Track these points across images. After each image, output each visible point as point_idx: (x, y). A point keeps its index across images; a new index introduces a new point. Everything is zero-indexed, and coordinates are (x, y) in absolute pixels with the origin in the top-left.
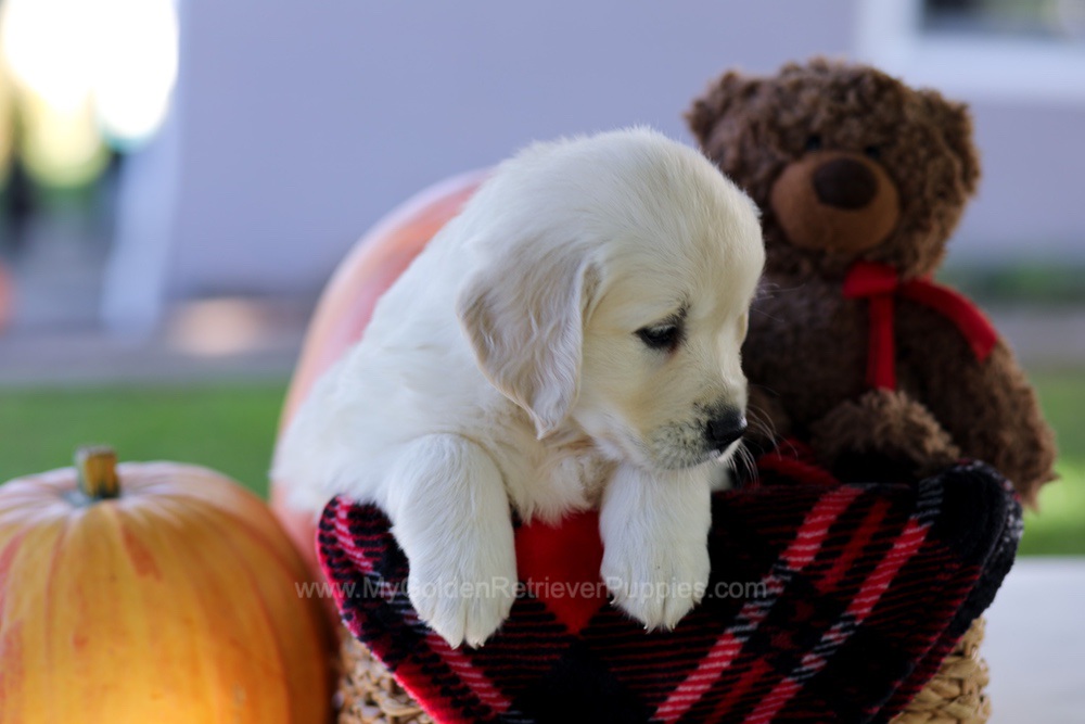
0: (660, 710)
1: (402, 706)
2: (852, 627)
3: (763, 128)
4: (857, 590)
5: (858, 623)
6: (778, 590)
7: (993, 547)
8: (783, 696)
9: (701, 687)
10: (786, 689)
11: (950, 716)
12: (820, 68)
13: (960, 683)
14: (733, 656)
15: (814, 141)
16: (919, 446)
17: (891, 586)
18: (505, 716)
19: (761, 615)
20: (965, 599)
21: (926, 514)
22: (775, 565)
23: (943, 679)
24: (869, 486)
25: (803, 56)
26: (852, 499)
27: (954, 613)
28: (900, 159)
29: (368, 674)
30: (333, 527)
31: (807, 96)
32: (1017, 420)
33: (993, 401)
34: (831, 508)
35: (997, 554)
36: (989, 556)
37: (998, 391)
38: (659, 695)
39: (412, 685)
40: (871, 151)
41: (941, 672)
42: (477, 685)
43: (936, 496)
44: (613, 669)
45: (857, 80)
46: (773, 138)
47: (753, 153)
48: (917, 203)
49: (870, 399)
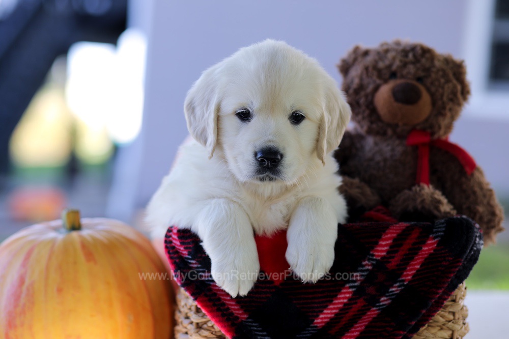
0: (316, 321)
1: (200, 318)
2: (403, 285)
4: (406, 268)
5: (405, 283)
6: (370, 268)
7: (468, 251)
8: (371, 316)
9: (334, 311)
10: (373, 313)
11: (449, 329)
12: (398, 43)
13: (454, 314)
14: (349, 297)
15: (393, 75)
17: (421, 266)
18: (245, 321)
19: (362, 278)
20: (455, 274)
21: (438, 234)
22: (368, 256)
23: (445, 312)
24: (412, 223)
25: (390, 39)
26: (404, 228)
27: (450, 280)
28: (432, 83)
29: (186, 305)
30: (171, 236)
31: (390, 55)
32: (485, 201)
33: (474, 193)
34: (394, 231)
35: (471, 255)
36: (466, 255)
37: (477, 189)
38: (315, 314)
39: (204, 306)
40: (419, 79)
41: (444, 308)
42: (233, 307)
43: (442, 227)
44: (295, 302)
45: (413, 48)
46: (375, 73)
47: (366, 81)
48: (440, 103)
49: (416, 188)
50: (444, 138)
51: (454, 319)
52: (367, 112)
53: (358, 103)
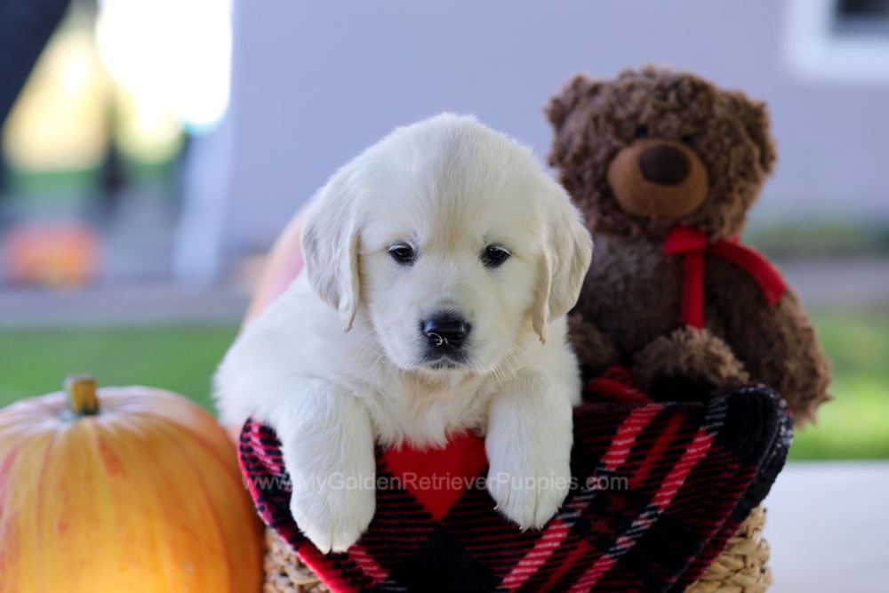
0: (505, 580)
1: (306, 577)
2: (656, 515)
3: (602, 120)
4: (659, 486)
5: (660, 512)
7: (767, 451)
8: (602, 569)
9: (537, 562)
10: (604, 563)
11: (736, 584)
12: (650, 74)
13: (744, 558)
14: (562, 538)
15: (642, 131)
16: (715, 372)
17: (686, 482)
18: (383, 585)
19: (584, 506)
20: (744, 492)
21: (712, 426)
22: (597, 468)
23: (730, 556)
24: (669, 404)
25: (637, 65)
26: (655, 414)
27: (735, 504)
29: (281, 552)
30: (249, 439)
31: (637, 96)
32: (800, 352)
33: (781, 337)
34: (638, 421)
35: (772, 457)
36: (764, 458)
37: (785, 330)
38: (504, 568)
40: (687, 139)
41: (727, 550)
42: (362, 561)
43: (721, 412)
44: (468, 549)
45: (677, 84)
46: (610, 128)
47: (594, 141)
48: (722, 180)
49: (678, 335)
50: (730, 239)
51: (745, 567)
52: (596, 195)
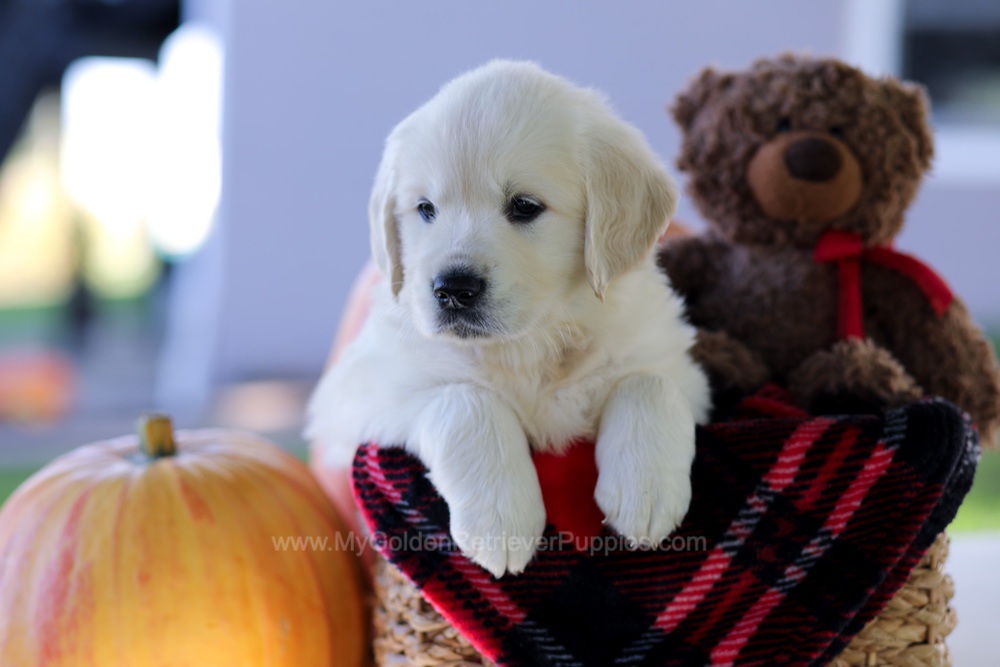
0: (659, 619)
1: (429, 623)
2: (829, 541)
3: (739, 114)
4: (833, 508)
5: (834, 537)
6: (762, 509)
7: (954, 468)
8: (769, 605)
9: (695, 598)
10: (771, 598)
11: (921, 622)
12: (789, 60)
13: (928, 592)
14: (723, 569)
15: (784, 124)
16: (886, 386)
17: (863, 503)
18: (521, 626)
19: (747, 531)
20: (930, 514)
21: (893, 438)
22: (758, 487)
23: (912, 589)
24: (841, 417)
25: (773, 52)
26: (826, 428)
27: (920, 527)
28: (862, 138)
30: (364, 464)
31: (777, 85)
33: (952, 350)
34: (807, 435)
35: (958, 475)
36: (950, 475)
37: (957, 342)
38: (658, 605)
39: (439, 600)
40: (836, 131)
41: (910, 583)
42: (495, 599)
43: (900, 423)
44: (617, 583)
45: (821, 69)
46: (748, 122)
47: (730, 137)
48: (877, 176)
49: (841, 347)
51: (930, 602)
52: (735, 200)
53: (715, 182)
